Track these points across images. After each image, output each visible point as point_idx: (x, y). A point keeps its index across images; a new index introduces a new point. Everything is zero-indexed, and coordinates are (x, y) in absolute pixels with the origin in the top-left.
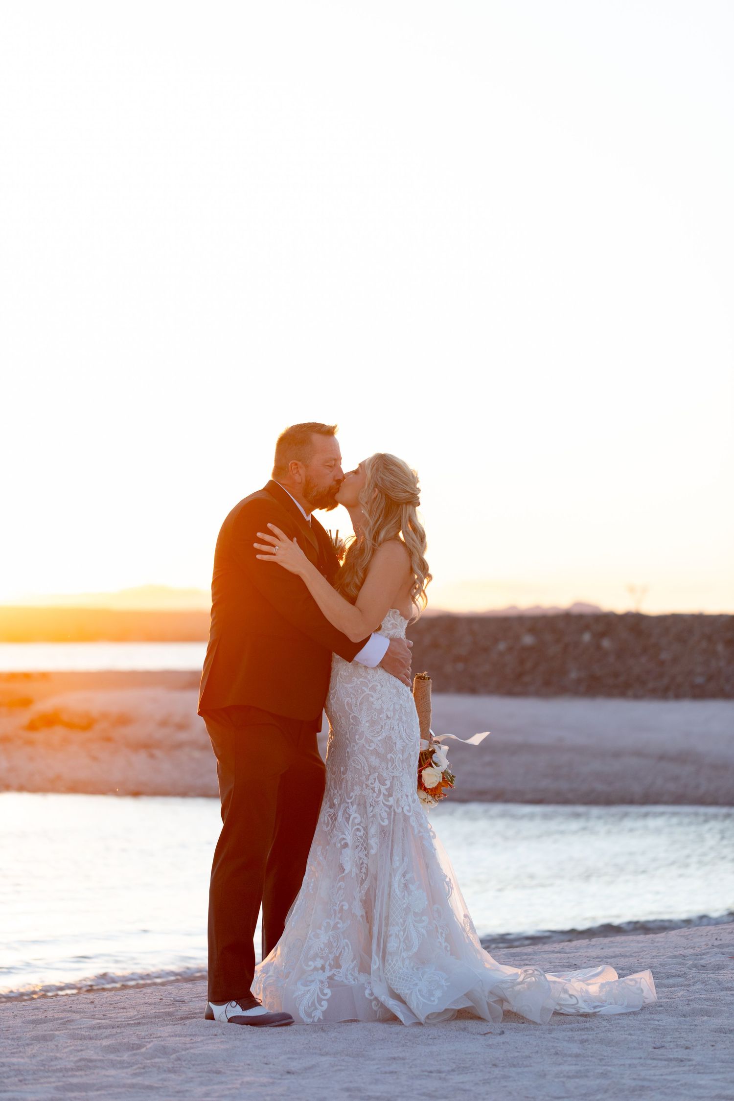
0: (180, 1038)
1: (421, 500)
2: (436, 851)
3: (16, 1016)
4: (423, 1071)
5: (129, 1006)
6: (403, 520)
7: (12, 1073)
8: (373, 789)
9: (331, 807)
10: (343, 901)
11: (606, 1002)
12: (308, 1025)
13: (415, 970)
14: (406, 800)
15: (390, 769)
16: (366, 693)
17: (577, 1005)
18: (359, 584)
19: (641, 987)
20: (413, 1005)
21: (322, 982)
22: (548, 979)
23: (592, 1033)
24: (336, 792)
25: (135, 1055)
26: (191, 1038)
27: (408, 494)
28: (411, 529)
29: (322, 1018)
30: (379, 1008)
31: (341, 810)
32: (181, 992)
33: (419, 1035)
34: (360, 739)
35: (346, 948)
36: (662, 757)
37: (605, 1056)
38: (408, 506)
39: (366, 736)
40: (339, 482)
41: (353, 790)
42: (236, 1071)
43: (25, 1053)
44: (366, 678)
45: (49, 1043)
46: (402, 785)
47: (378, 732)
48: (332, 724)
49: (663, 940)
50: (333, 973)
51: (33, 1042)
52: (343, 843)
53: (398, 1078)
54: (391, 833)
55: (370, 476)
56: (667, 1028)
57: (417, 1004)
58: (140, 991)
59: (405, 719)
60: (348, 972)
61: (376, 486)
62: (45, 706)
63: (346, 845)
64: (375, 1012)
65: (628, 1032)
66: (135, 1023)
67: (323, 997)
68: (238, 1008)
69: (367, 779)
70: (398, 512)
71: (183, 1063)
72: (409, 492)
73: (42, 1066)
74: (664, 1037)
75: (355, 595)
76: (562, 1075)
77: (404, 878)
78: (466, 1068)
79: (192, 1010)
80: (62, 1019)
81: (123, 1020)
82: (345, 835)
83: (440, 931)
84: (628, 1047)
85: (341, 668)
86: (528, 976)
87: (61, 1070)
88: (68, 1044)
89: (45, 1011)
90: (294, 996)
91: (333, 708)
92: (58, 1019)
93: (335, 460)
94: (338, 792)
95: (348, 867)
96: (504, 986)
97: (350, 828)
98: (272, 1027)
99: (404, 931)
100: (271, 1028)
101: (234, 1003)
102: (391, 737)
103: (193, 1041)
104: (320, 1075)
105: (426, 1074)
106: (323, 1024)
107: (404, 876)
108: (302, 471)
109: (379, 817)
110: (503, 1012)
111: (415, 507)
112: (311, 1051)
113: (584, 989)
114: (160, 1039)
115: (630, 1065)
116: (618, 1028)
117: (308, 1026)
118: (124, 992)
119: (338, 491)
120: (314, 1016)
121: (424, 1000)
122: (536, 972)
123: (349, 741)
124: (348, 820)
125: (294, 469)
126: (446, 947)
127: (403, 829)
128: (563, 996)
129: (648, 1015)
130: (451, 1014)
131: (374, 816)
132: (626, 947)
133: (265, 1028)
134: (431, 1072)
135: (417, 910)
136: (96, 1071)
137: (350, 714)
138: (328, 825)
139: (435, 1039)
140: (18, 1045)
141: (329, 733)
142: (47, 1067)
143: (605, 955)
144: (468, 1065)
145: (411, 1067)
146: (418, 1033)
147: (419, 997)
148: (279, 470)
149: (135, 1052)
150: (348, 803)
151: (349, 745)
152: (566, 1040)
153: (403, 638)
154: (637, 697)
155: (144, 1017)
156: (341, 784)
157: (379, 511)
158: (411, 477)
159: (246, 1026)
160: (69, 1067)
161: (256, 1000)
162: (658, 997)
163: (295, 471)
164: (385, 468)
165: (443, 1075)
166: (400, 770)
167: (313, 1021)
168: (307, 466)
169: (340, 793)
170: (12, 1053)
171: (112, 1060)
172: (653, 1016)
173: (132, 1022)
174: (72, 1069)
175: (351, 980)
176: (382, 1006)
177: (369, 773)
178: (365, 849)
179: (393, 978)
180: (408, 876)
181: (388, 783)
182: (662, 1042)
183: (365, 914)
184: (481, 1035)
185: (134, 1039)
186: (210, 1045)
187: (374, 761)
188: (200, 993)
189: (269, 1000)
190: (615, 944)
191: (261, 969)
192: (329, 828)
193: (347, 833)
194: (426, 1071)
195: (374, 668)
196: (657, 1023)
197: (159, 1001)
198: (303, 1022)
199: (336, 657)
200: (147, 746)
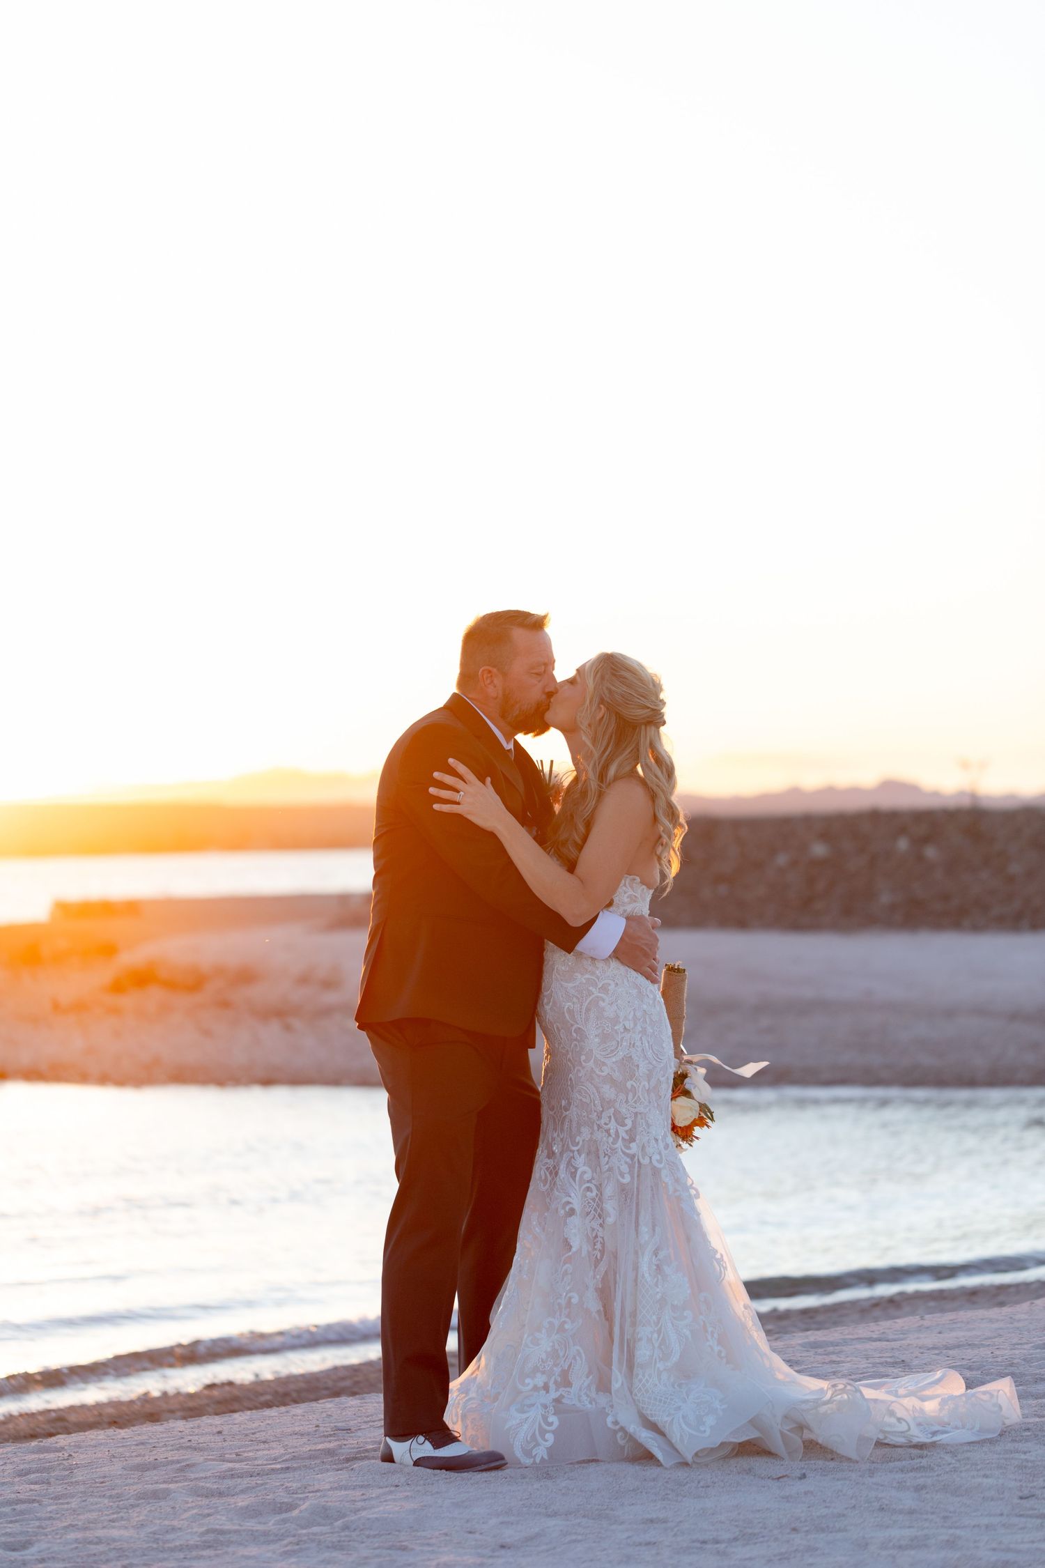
0: (346, 1492)
1: (666, 718)
2: (701, 1216)
3: (114, 1457)
4: (693, 1542)
5: (272, 1438)
6: (642, 749)
7: (112, 1554)
8: (608, 1131)
9: (549, 1157)
10: (570, 1291)
11: (949, 1424)
12: (526, 1467)
13: (676, 1386)
14: (656, 1145)
15: (631, 1102)
16: (593, 996)
17: (908, 1433)
18: (579, 841)
19: (999, 1402)
20: (675, 1438)
21: (545, 1407)
22: (866, 1397)
23: (931, 1474)
24: (555, 1135)
25: (284, 1521)
26: (361, 1493)
27: (649, 710)
28: (652, 760)
29: (546, 1457)
30: (627, 1441)
31: (563, 1162)
32: (344, 1413)
33: (685, 1481)
34: (587, 1061)
35: (577, 1358)
36: (1015, 1016)
37: (950, 1512)
38: (648, 728)
39: (595, 1057)
40: (550, 695)
41: (580, 1133)
42: (428, 1545)
43: (128, 1520)
44: (593, 973)
45: (162, 1503)
46: (648, 1125)
47: (612, 1051)
48: (547, 1039)
49: (1026, 1317)
50: (561, 1394)
51: (140, 1502)
52: (567, 1208)
53: (658, 1554)
54: (635, 1193)
55: (593, 687)
56: (1038, 1465)
57: (681, 1436)
58: (287, 1412)
59: (651, 1031)
60: (581, 1393)
61: (602, 701)
62: (133, 957)
63: (572, 1212)
64: (622, 1448)
65: (982, 1473)
66: (282, 1468)
67: (548, 1428)
68: (428, 1445)
69: (599, 1117)
70: (635, 736)
71: (354, 1534)
72: (649, 708)
73: (154, 1542)
74: (1035, 1479)
75: (574, 857)
76: (891, 1544)
77: (656, 1256)
78: (755, 1535)
79: (362, 1445)
80: (178, 1462)
81: (265, 1462)
82: (570, 1196)
83: (710, 1329)
84: (984, 1498)
85: (557, 961)
86: (838, 1392)
87: (181, 1549)
88: (189, 1505)
89: (154, 1447)
90: (507, 1427)
91: (548, 1017)
92: (173, 1462)
93: (546, 665)
94: (558, 1136)
95: (576, 1243)
96: (804, 1406)
97: (577, 1188)
98: (476, 1471)
99: (659, 1332)
100: (475, 1473)
101: (421, 1439)
102: (631, 1057)
103: (364, 1497)
104: (548, 1551)
105: (698, 1545)
106: (548, 1467)
107: (656, 1253)
108: (498, 681)
109: (617, 1171)
110: (804, 1443)
111: (658, 728)
112: (533, 1509)
113: (918, 1408)
114: (318, 1494)
115: (987, 1527)
116: (968, 1466)
117: (527, 1469)
118: (264, 1413)
119: (548, 709)
120: (535, 1455)
121: (690, 1431)
122: (849, 1387)
123: (572, 1063)
124: (573, 1175)
125: (487, 678)
126: (720, 1352)
127: (652, 1187)
128: (888, 1420)
129: (1009, 1445)
130: (730, 1448)
131: (610, 1169)
132: (974, 1329)
133: (466, 1474)
134: (704, 1542)
135: (676, 1303)
136: (231, 1549)
137: (572, 1025)
138: (547, 1182)
139: (708, 1487)
140: (118, 1507)
141: (545, 1051)
142: (161, 1544)
143: (944, 1344)
144: (756, 1531)
145: (675, 1535)
146: (685, 1479)
147: (684, 1426)
148: (466, 678)
149: (284, 1516)
150: (573, 1152)
151: (572, 1068)
152: (895, 1487)
153: (647, 916)
154: (976, 928)
155: (294, 1458)
156: (563, 1123)
157: (607, 737)
158: (651, 686)
159: (439, 1471)
160: (191, 1542)
161: (451, 1434)
162: (1023, 1415)
163: (489, 681)
164: (615, 675)
165: (722, 1547)
166: (646, 1103)
167: (534, 1462)
168: (505, 675)
169: (562, 1137)
170: (110, 1521)
171: (252, 1531)
172: (1016, 1445)
173: (278, 1466)
174: (197, 1547)
175: (587, 1403)
176: (631, 1438)
177: (601, 1109)
178: (600, 1216)
179: (646, 1400)
180: (662, 1254)
181: (629, 1122)
182: (1031, 1488)
183: (602, 1309)
184: (773, 1479)
185: (281, 1494)
186: (389, 1503)
187: (609, 1092)
188: (372, 1415)
189: (470, 1432)
190: (959, 1325)
191: (459, 1386)
192: (547, 1186)
193: (572, 1195)
194: (697, 1541)
195: (606, 960)
196: (1023, 1457)
197: (314, 1429)
198: (520, 1463)
199: (550, 945)
200: (280, 1013)
